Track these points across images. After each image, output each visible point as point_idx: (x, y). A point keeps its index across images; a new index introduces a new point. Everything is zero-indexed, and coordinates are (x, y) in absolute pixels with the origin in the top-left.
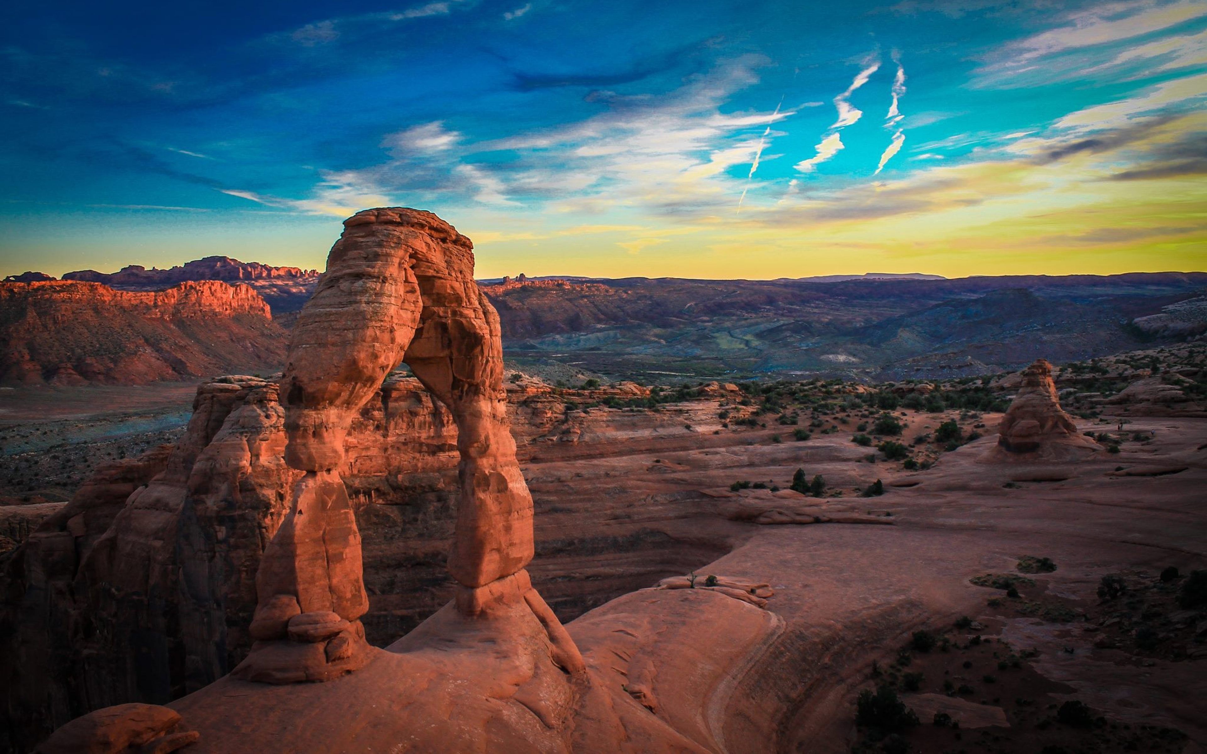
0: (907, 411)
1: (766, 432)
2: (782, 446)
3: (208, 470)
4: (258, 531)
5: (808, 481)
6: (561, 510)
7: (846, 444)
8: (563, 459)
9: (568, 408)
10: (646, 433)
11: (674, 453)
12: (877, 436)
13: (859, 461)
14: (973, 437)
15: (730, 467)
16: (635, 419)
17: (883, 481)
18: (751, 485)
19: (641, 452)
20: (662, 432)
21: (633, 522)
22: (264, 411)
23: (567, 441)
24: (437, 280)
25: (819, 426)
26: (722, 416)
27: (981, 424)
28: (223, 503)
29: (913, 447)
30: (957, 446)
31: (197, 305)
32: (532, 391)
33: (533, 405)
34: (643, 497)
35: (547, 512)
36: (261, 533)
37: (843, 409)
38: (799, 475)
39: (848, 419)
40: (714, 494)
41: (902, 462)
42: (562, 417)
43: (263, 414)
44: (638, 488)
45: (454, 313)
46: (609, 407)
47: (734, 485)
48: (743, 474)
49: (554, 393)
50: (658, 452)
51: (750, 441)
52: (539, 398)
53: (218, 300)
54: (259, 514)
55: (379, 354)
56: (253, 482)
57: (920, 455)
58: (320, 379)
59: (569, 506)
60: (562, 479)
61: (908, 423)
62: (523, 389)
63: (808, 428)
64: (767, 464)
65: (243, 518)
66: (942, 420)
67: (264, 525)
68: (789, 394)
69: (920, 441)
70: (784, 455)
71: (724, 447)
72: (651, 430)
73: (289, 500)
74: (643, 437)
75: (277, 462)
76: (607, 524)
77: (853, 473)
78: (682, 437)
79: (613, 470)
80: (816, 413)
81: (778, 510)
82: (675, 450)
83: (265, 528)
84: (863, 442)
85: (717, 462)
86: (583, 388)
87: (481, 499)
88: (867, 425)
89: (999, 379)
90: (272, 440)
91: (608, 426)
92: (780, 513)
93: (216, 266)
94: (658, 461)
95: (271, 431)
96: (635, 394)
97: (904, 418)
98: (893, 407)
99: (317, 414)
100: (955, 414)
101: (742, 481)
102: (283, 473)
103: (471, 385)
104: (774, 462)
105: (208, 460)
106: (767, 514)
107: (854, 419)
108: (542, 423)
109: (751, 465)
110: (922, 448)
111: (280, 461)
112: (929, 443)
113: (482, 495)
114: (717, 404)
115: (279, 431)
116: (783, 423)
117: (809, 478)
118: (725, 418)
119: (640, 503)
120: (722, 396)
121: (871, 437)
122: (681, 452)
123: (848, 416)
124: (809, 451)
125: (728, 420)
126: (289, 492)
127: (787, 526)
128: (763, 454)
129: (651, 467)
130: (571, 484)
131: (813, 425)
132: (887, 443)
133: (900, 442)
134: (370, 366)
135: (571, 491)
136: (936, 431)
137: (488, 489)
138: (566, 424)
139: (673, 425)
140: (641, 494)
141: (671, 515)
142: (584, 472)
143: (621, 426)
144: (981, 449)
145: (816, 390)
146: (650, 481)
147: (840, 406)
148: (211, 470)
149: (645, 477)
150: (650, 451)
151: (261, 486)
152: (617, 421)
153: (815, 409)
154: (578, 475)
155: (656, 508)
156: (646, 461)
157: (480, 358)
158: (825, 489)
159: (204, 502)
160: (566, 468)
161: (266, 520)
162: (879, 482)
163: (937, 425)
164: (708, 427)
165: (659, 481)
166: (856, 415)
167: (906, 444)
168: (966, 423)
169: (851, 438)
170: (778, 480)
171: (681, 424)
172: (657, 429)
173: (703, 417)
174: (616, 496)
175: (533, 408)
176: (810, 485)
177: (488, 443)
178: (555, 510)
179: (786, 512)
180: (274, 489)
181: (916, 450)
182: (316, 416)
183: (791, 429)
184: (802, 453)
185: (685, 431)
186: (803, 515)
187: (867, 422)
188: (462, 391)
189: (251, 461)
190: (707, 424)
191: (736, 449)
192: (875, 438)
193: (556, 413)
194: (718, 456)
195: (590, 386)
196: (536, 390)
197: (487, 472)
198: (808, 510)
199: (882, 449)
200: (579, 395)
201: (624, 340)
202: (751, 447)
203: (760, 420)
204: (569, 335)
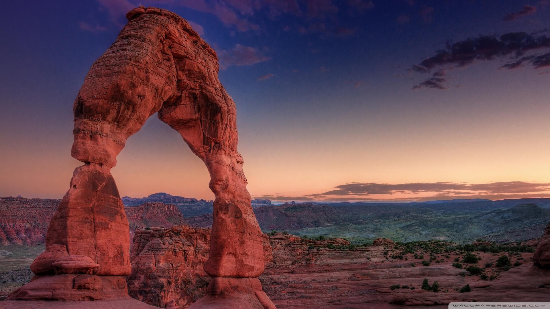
0: (479, 253)
1: (408, 262)
2: (416, 268)
3: (136, 268)
4: (157, 299)
5: (430, 285)
6: (306, 297)
7: (449, 267)
8: (307, 272)
9: (310, 248)
10: (347, 261)
11: (362, 271)
12: (465, 264)
13: (457, 276)
14: (517, 265)
15: (390, 278)
16: (343, 254)
17: (470, 285)
18: (401, 287)
19: (345, 270)
20: (355, 261)
21: (342, 304)
22: (163, 241)
23: (309, 264)
24: (187, 60)
25: (434, 259)
26: (385, 254)
27: (521, 258)
28: (142, 284)
29: (485, 269)
30: (509, 269)
31: (152, 213)
32: (292, 240)
33: (293, 246)
34: (346, 292)
35: (299, 298)
36: (159, 300)
37: (446, 251)
38: (425, 282)
39: (449, 256)
40: (383, 291)
41: (480, 276)
42: (307, 252)
43: (162, 242)
44: (344, 287)
45: (201, 87)
46: (330, 249)
47: (392, 286)
48: (396, 282)
49: (303, 241)
50: (354, 270)
51: (400, 266)
52: (295, 243)
53: (161, 211)
54: (158, 290)
55: (136, 84)
56: (156, 275)
57: (489, 272)
58: (95, 97)
59: (309, 295)
60: (306, 282)
61: (482, 257)
62: (288, 238)
63: (429, 260)
64: (409, 277)
65: (150, 292)
66: (499, 256)
67: (160, 296)
68: (418, 245)
69: (488, 266)
70: (417, 273)
71: (387, 268)
72: (350, 260)
73: (173, 285)
74: (346, 263)
75: (168, 266)
76: (328, 305)
77: (454, 281)
78: (366, 263)
79: (331, 278)
80: (433, 253)
81: (415, 298)
82: (362, 269)
83: (161, 297)
84: (458, 266)
85: (383, 276)
86: (317, 240)
87: (222, 218)
88: (460, 258)
89: (526, 242)
90: (166, 255)
91: (329, 257)
92: (416, 300)
93: (161, 197)
94: (354, 275)
95: (166, 251)
96: (342, 244)
97: (479, 255)
98: (472, 250)
99: (94, 124)
100: (506, 254)
101: (396, 285)
102: (171, 271)
103: (216, 143)
104: (412, 275)
105: (136, 264)
106: (409, 300)
107: (453, 256)
108: (297, 255)
109: (400, 277)
110: (490, 269)
111: (169, 265)
112: (493, 267)
113: (223, 216)
114: (382, 248)
115: (169, 251)
116: (416, 258)
117: (431, 283)
118: (387, 255)
119: (345, 295)
120: (385, 244)
121: (462, 264)
122: (365, 271)
123: (449, 254)
124: (430, 270)
125: (388, 256)
126: (174, 281)
127: (420, 306)
128: (406, 272)
129: (350, 277)
130: (311, 284)
131: (431, 259)
132: (471, 266)
133: (477, 266)
134: (130, 92)
135: (311, 288)
136: (497, 261)
137: (228, 213)
138: (308, 256)
139: (362, 257)
140: (346, 290)
141: (361, 301)
142: (317, 279)
143: (336, 258)
144: (523, 269)
145: (432, 244)
146: (349, 284)
147: (445, 250)
148: (137, 268)
149: (347, 282)
150: (349, 270)
151: (160, 277)
152: (333, 255)
153: (432, 251)
154: (314, 280)
155: (353, 297)
156: (348, 274)
157: (221, 124)
158: (439, 288)
159: (134, 284)
160: (309, 276)
161: (162, 293)
162: (468, 285)
163: (497, 258)
164: (378, 259)
165: (354, 284)
166: (453, 254)
167: (481, 267)
168: (513, 257)
169: (452, 264)
170: (415, 284)
171: (365, 257)
172: (353, 259)
173: (376, 254)
174: (333, 291)
175: (293, 247)
176: (431, 287)
177: (227, 183)
178: (303, 297)
179: (419, 299)
180: (166, 279)
181: (486, 270)
182: (93, 125)
183: (421, 260)
184: (426, 272)
185: (366, 260)
186: (428, 301)
187: (459, 257)
188: (210, 147)
189: (155, 264)
190: (378, 257)
191: (392, 269)
192: (464, 264)
193: (304, 250)
194: (384, 273)
195: (321, 239)
196: (294, 239)
197: (227, 202)
198: (431, 298)
199: (468, 270)
200: (315, 243)
201: (339, 230)
202: (400, 269)
203: (404, 256)
204: (315, 228)
